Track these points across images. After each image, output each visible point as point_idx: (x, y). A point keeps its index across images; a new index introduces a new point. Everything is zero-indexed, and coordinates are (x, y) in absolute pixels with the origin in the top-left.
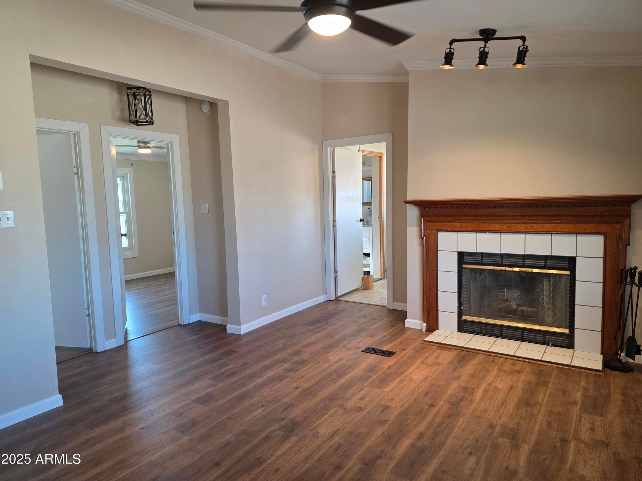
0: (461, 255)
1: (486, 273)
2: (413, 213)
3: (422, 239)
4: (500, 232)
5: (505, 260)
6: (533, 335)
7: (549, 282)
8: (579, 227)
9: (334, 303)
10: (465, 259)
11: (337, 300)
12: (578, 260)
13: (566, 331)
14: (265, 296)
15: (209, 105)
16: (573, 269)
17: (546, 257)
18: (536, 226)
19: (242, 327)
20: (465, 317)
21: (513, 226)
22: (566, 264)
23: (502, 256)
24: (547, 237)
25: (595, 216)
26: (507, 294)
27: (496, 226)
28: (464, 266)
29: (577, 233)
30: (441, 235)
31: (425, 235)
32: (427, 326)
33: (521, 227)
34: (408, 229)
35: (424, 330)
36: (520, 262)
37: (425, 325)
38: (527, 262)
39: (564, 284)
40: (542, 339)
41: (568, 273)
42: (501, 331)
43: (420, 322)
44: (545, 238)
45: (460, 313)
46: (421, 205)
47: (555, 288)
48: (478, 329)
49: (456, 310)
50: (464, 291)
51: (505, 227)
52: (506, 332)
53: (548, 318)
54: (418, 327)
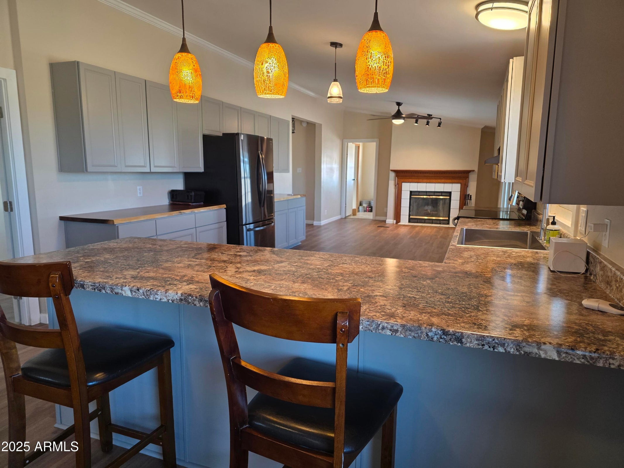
0: (411, 192)
1: (420, 199)
2: (392, 175)
3: (396, 186)
4: (427, 183)
5: (428, 194)
6: (436, 221)
7: (442, 201)
8: (454, 181)
9: (344, 219)
10: (413, 194)
11: (346, 218)
12: (452, 192)
13: (447, 218)
14: (326, 211)
15: (306, 123)
16: (450, 196)
17: (442, 192)
18: (439, 181)
19: (322, 222)
20: (411, 217)
21: (431, 181)
22: (448, 194)
23: (426, 192)
24: (443, 184)
25: (458, 177)
26: (426, 208)
27: (425, 180)
28: (412, 196)
29: (452, 183)
30: (403, 184)
31: (397, 184)
32: (396, 221)
33: (434, 181)
34: (390, 181)
35: (395, 223)
36: (433, 194)
37: (395, 221)
38: (436, 194)
39: (448, 201)
40: (439, 222)
41: (448, 197)
42: (425, 221)
43: (392, 220)
44: (442, 185)
45: (409, 216)
46: (395, 171)
47: (444, 204)
48: (416, 221)
49: (408, 214)
50: (411, 207)
51: (428, 181)
52: (426, 221)
53: (441, 214)
54: (392, 223)
